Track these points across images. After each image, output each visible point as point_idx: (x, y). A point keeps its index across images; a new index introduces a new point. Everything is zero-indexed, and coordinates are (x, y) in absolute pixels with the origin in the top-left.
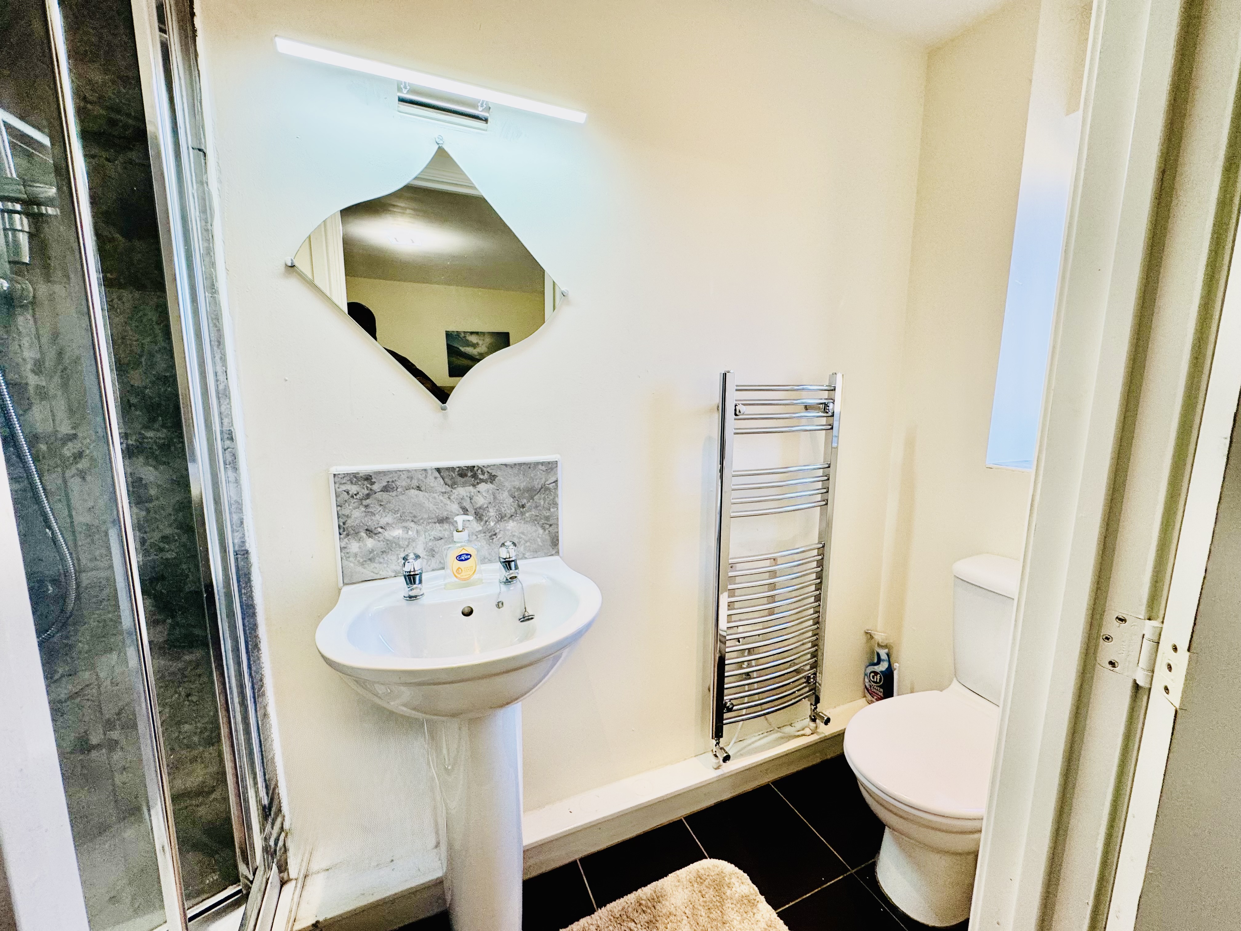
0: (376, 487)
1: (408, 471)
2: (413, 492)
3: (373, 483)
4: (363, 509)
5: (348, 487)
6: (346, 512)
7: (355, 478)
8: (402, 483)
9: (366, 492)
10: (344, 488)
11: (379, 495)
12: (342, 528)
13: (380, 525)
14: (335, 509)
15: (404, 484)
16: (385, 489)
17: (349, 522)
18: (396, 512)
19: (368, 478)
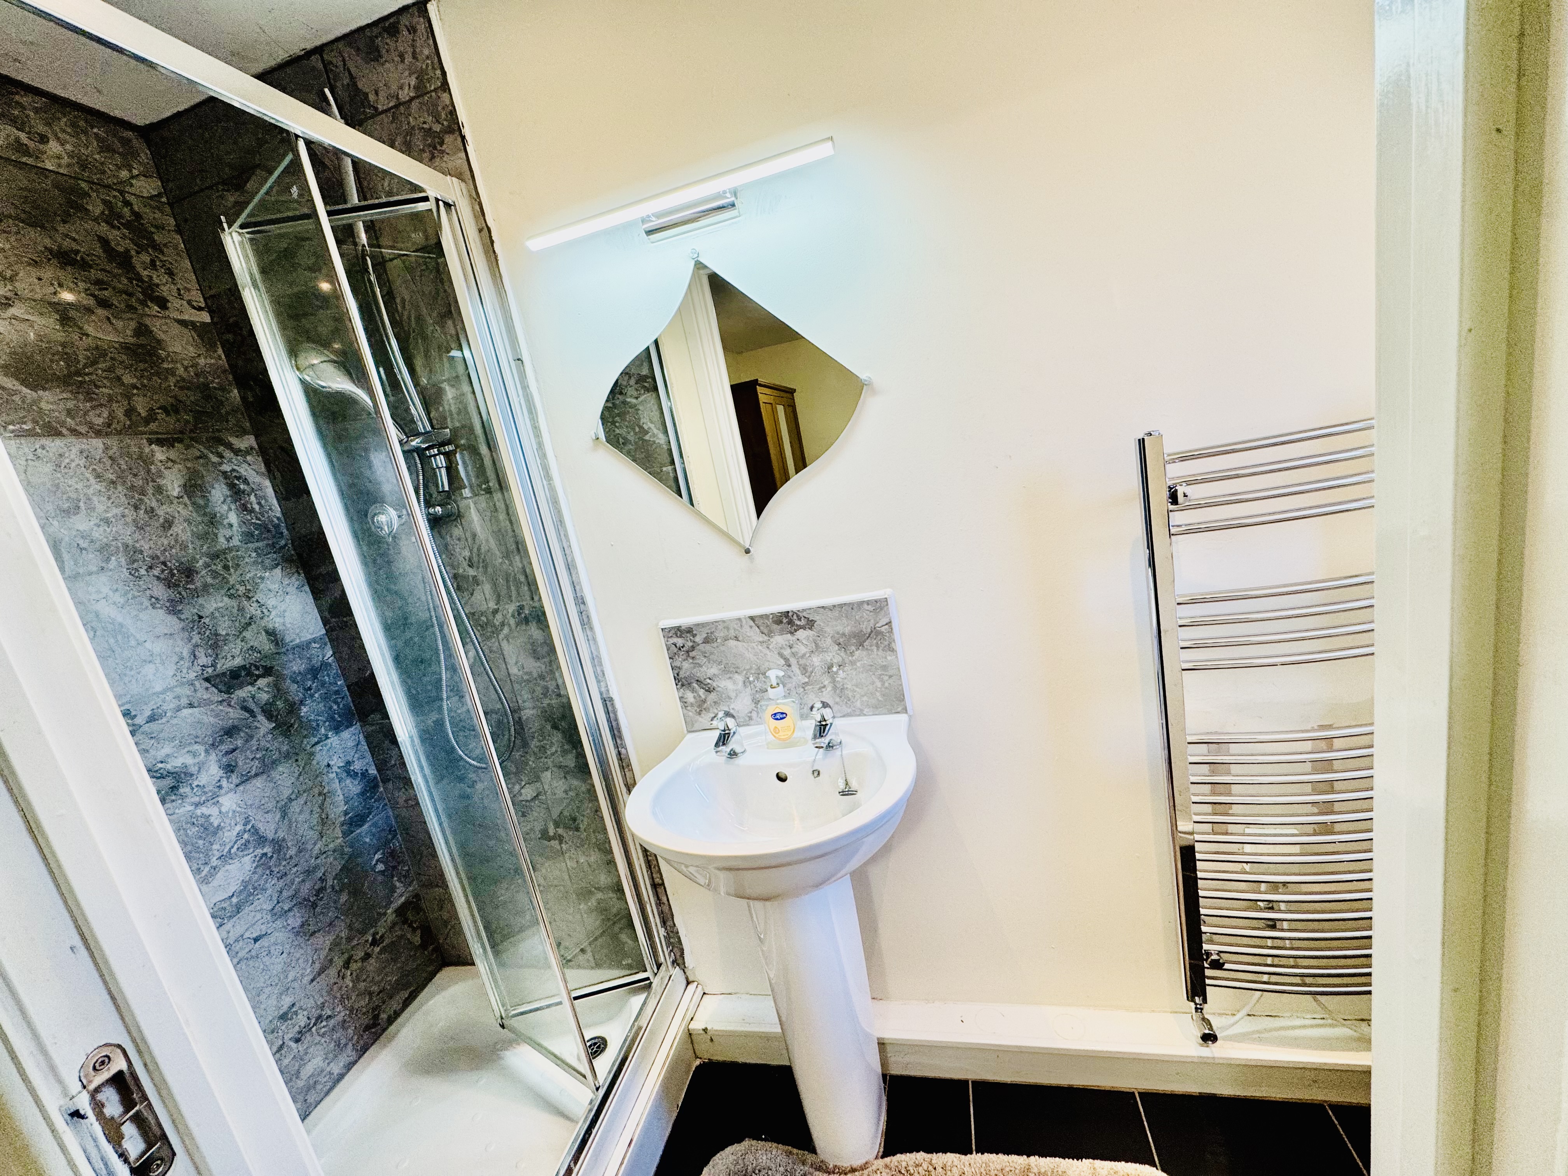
0: (698, 639)
1: (724, 622)
2: (732, 643)
3: (694, 636)
4: (691, 661)
5: (675, 640)
6: (678, 664)
7: (679, 631)
8: (720, 634)
9: (690, 644)
10: (671, 641)
11: (701, 647)
12: (677, 679)
13: (709, 675)
14: (668, 661)
15: (722, 634)
16: (706, 641)
17: (682, 675)
18: (720, 663)
19: (689, 630)
